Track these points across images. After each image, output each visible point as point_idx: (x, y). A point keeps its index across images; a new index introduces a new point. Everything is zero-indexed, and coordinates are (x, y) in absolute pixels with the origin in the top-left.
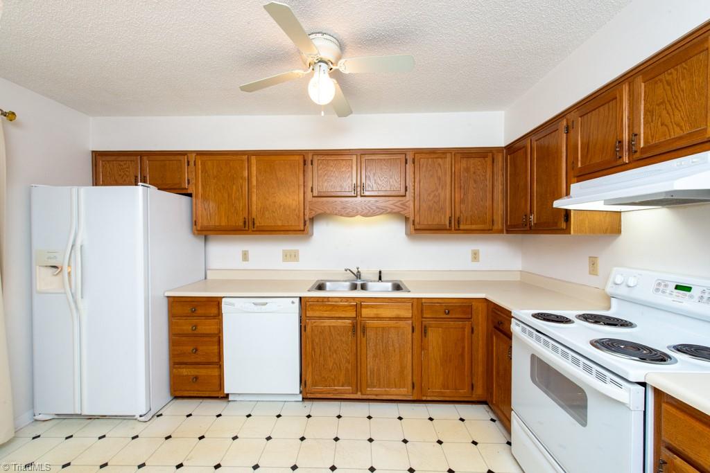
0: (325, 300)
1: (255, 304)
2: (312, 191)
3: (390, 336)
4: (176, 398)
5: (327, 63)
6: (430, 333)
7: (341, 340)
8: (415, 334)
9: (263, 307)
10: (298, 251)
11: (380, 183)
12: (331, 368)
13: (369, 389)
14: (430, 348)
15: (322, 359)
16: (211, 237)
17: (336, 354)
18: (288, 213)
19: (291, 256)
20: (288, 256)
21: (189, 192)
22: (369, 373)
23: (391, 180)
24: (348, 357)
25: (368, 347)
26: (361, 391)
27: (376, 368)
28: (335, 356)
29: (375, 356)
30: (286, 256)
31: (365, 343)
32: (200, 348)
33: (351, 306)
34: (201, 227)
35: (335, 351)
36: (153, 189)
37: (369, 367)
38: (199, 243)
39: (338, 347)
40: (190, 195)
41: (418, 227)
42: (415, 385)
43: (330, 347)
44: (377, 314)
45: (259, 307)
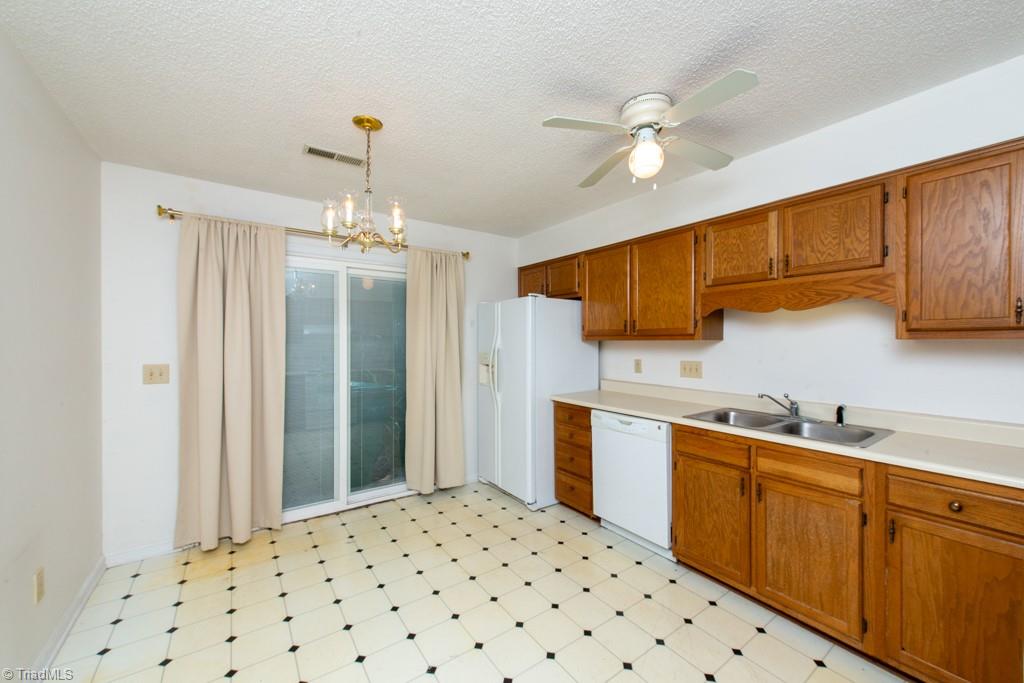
0: (703, 433)
1: (621, 422)
2: (705, 279)
3: (810, 515)
4: (562, 503)
5: (652, 127)
6: (906, 538)
7: (725, 497)
8: (867, 528)
9: (628, 427)
10: (700, 363)
11: (822, 248)
12: (709, 531)
13: (768, 588)
14: (908, 569)
15: (697, 514)
16: (607, 343)
17: (717, 513)
18: (673, 312)
19: (691, 369)
20: (688, 369)
21: (579, 295)
22: (769, 564)
23: (848, 241)
24: (736, 526)
25: (768, 522)
26: (756, 587)
27: (783, 560)
28: (715, 516)
29: (782, 540)
30: (685, 369)
31: (763, 514)
32: (576, 458)
33: (740, 449)
34: (589, 332)
35: (716, 511)
36: (542, 298)
37: (769, 553)
38: (592, 350)
39: (719, 505)
40: (579, 299)
41: (914, 325)
42: (869, 626)
43: (708, 501)
44: (787, 473)
45: (624, 426)
